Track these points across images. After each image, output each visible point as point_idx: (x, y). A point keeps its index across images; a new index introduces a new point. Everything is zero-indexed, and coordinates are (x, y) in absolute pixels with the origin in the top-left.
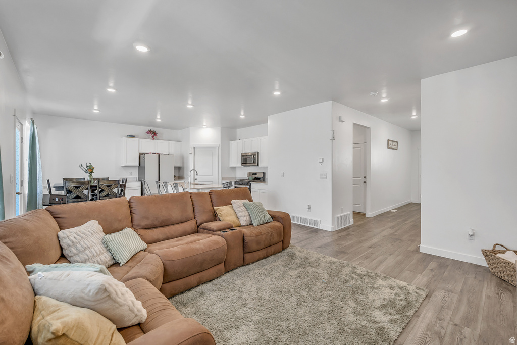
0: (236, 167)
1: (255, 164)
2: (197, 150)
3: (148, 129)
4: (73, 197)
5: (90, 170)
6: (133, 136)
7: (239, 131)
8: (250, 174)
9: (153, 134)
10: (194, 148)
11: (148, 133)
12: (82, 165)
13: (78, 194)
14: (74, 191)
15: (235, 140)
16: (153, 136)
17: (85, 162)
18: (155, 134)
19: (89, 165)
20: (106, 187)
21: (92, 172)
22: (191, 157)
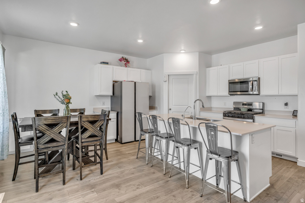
0: (211, 96)
1: (255, 93)
2: (171, 78)
3: (120, 56)
4: (46, 141)
5: (67, 99)
6: (107, 63)
7: (214, 57)
8: (235, 103)
9: (126, 62)
10: (168, 75)
11: (120, 60)
12: (57, 94)
13: (53, 136)
14: (48, 133)
15: (210, 67)
16: (125, 64)
17: (61, 89)
18: (127, 61)
19: (65, 93)
20: (89, 125)
21: (69, 103)
22: (165, 86)
